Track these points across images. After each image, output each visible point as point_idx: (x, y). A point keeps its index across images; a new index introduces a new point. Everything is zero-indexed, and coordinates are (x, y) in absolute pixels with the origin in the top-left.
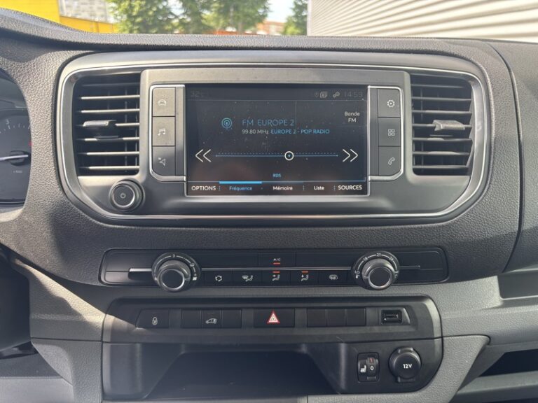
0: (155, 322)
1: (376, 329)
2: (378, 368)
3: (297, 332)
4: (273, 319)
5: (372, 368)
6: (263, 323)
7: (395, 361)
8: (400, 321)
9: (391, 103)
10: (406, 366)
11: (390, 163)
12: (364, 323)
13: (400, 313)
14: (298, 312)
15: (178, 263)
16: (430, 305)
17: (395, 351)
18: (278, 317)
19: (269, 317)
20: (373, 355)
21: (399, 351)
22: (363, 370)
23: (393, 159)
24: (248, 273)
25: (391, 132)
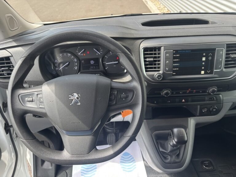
0: (155, 102)
1: (208, 102)
2: (207, 111)
3: (189, 103)
4: (183, 101)
5: (206, 111)
6: (181, 101)
7: (211, 109)
8: (213, 100)
9: (221, 53)
10: (214, 110)
11: (219, 67)
12: (204, 101)
13: (214, 98)
14: (189, 99)
15: (168, 91)
16: (221, 96)
17: (212, 107)
18: (184, 100)
19: (182, 100)
20: (206, 108)
21: (213, 107)
22: (204, 111)
23: (220, 66)
24: (182, 92)
25: (221, 60)
